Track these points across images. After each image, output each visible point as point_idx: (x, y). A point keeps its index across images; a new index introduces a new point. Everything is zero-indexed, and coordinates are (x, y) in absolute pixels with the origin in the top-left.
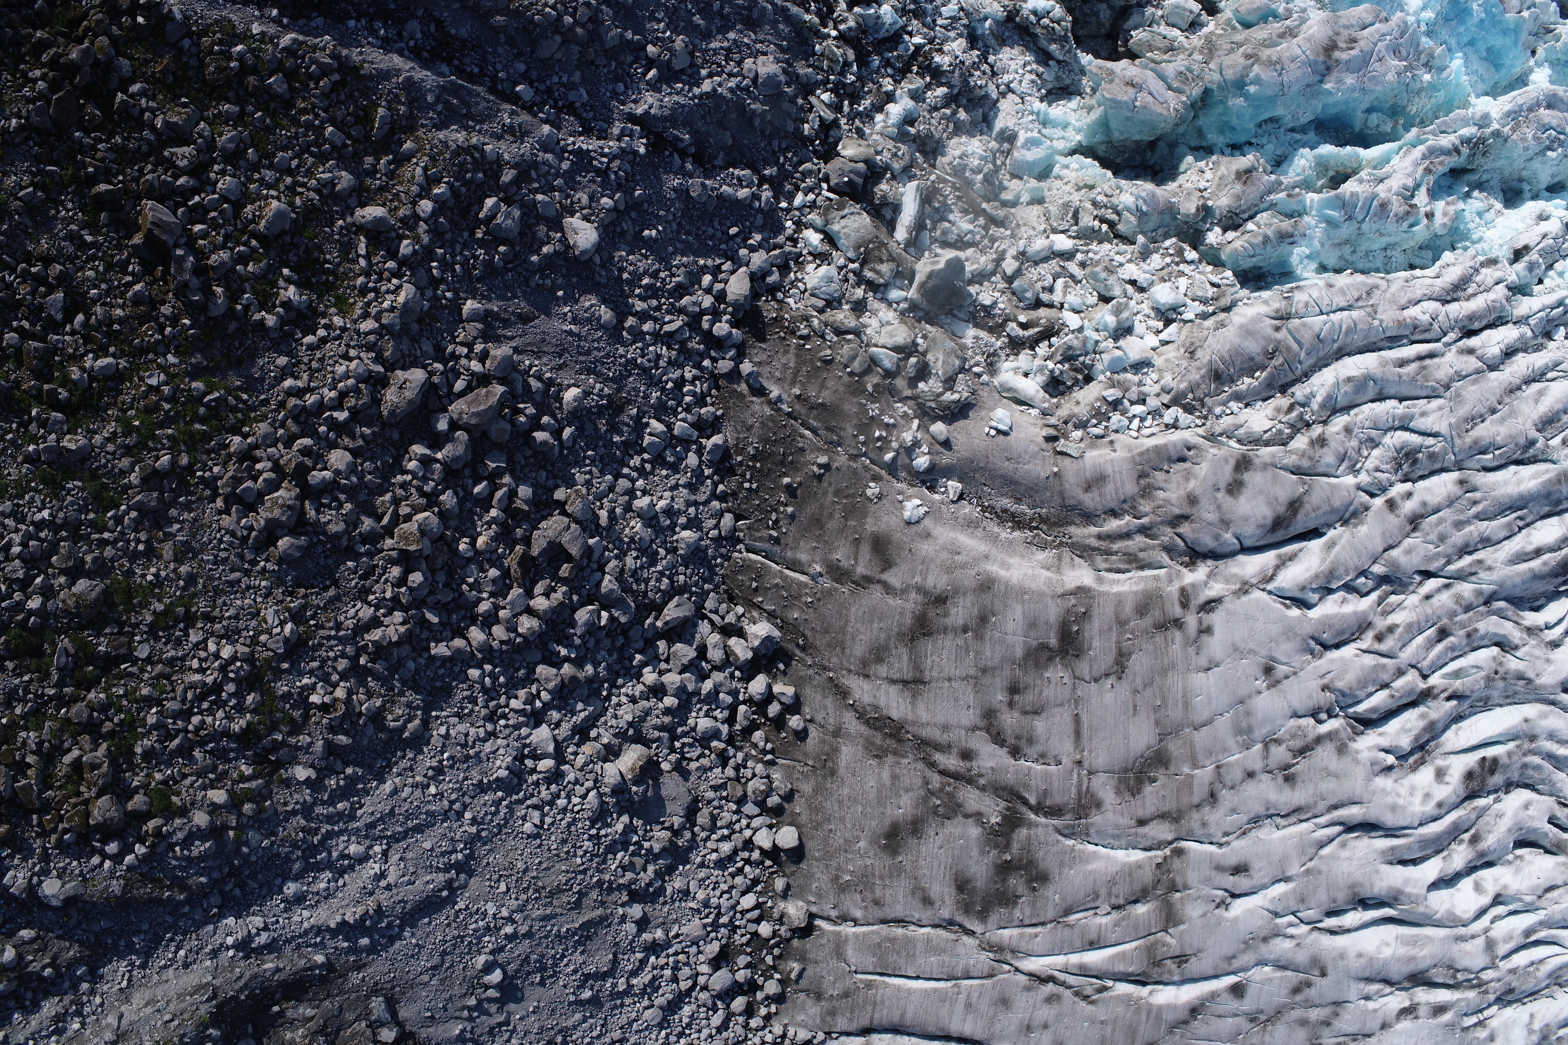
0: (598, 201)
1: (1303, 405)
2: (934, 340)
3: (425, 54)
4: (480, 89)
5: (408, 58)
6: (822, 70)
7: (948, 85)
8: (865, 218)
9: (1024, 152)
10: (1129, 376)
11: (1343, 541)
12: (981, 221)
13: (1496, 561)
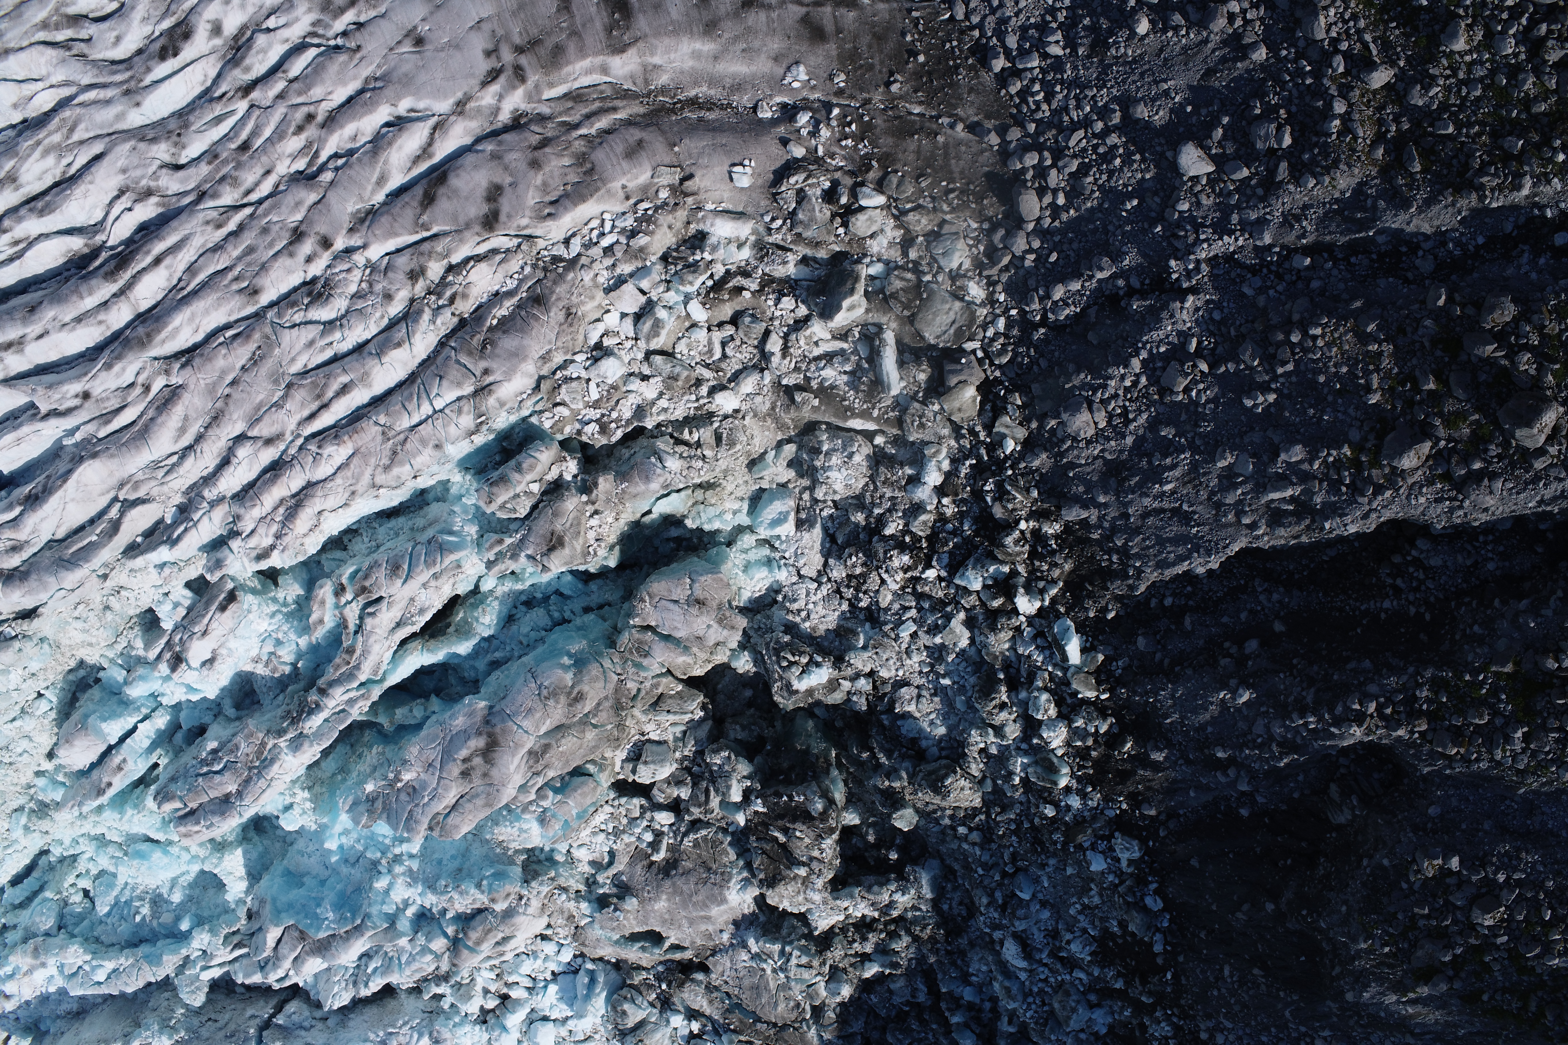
0: (1191, 204)
1: (440, 308)
2: (829, 233)
3: (1404, 249)
4: (1343, 240)
5: (1417, 234)
6: (1022, 475)
7: (885, 539)
8: (930, 337)
9: (784, 509)
10: (626, 268)
11: (370, 188)
12: (814, 384)
13: (203, 232)
